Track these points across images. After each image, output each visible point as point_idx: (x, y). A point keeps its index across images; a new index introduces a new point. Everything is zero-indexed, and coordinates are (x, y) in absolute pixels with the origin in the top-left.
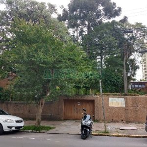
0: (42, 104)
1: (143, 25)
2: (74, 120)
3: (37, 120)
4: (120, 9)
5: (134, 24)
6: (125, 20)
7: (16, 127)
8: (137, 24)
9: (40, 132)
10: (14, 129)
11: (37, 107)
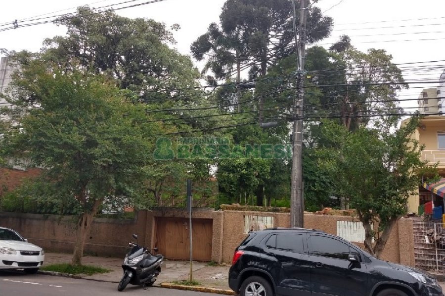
0: (86, 224)
1: (387, 54)
2: (175, 260)
3: (75, 253)
4: (329, 21)
5: (366, 53)
6: (343, 45)
7: (20, 264)
8: (374, 52)
9: (72, 277)
10: (15, 265)
11: (77, 228)
